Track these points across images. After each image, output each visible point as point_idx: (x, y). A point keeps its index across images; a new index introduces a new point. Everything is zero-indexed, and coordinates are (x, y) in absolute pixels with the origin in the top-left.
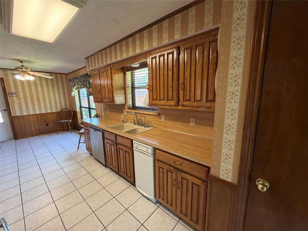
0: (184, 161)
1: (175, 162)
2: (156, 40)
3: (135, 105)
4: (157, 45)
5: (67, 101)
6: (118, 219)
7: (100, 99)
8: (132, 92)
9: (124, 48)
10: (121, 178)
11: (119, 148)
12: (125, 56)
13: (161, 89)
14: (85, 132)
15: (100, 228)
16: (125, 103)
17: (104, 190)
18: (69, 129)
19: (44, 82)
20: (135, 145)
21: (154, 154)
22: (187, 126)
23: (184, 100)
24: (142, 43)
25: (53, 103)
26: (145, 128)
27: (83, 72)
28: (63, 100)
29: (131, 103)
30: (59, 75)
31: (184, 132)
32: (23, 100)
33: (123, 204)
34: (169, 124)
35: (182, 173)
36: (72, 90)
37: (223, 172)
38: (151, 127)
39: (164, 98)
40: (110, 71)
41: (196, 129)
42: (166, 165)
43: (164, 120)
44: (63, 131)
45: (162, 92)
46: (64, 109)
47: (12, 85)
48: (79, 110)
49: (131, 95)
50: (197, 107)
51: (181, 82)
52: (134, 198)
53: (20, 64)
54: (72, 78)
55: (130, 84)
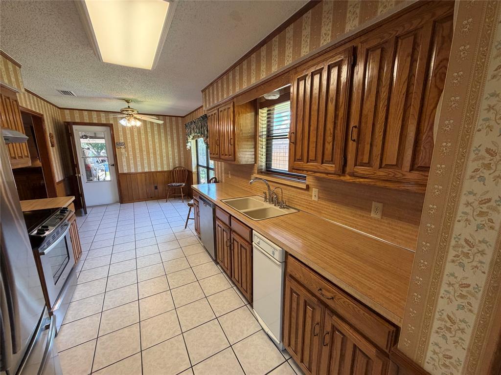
0: (339, 295)
1: (321, 290)
2: (308, 41)
3: (270, 168)
4: (310, 50)
5: (182, 156)
6: (213, 359)
7: (217, 154)
8: (267, 144)
9: (253, 67)
10: (235, 288)
11: (233, 238)
12: (254, 81)
13: (311, 140)
14: (195, 204)
15: (184, 365)
16: (253, 163)
17: (205, 302)
18: (181, 196)
19: (156, 128)
20: (256, 240)
21: (285, 263)
22: (363, 216)
23: (357, 164)
24: (282, 53)
25: (165, 159)
26: (282, 210)
27: (201, 113)
28: (176, 154)
29: (264, 164)
30: (174, 119)
31: (356, 228)
32: (131, 153)
33: (228, 335)
34: (327, 209)
35: (334, 317)
36: (187, 140)
37: (435, 357)
38: (292, 209)
39: (315, 157)
40: (232, 109)
41: (384, 226)
42: (304, 291)
43: (316, 199)
44: (175, 198)
45: (312, 145)
46: (177, 167)
47: (121, 133)
48: (196, 170)
49: (264, 150)
50: (387, 180)
51: (352, 124)
52: (247, 330)
53: (126, 105)
54: (188, 123)
55: (265, 130)
